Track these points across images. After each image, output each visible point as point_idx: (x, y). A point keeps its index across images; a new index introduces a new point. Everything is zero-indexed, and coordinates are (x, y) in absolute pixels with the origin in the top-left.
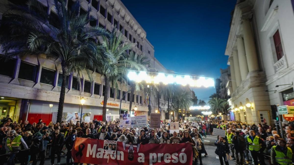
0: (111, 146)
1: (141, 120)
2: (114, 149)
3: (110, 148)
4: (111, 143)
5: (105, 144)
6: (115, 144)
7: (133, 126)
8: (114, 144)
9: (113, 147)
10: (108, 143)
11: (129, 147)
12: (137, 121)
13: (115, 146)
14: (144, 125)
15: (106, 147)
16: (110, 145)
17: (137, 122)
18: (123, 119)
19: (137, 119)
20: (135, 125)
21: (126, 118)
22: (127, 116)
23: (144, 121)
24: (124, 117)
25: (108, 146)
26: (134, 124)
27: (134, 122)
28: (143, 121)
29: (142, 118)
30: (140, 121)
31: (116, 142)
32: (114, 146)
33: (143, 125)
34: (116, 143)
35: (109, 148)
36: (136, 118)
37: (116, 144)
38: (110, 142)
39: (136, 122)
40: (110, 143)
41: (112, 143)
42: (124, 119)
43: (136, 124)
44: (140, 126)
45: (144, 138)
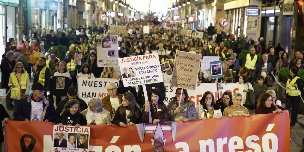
0: (76, 139)
1: (145, 65)
2: (83, 144)
3: (72, 144)
4: (73, 132)
5: (57, 134)
6: (86, 133)
7: (128, 81)
8: (83, 135)
9: (81, 141)
10: (64, 132)
11: (152, 133)
12: (137, 69)
13: (85, 138)
14: (154, 76)
15: (60, 143)
16: (72, 137)
17: (137, 72)
18: (103, 47)
19: (136, 63)
20: (132, 79)
21: (108, 44)
22: (110, 40)
23: (154, 68)
24: (105, 43)
25: (67, 139)
26: (129, 76)
27: (129, 73)
28: (151, 67)
29: (147, 60)
30: (143, 68)
31: (86, 128)
32: (82, 137)
33: (152, 78)
34: (88, 131)
35: (69, 144)
36: (133, 62)
37: (88, 135)
38: (70, 129)
39: (133, 72)
40: (70, 132)
41: (76, 132)
42: (104, 45)
43: (133, 76)
44: (145, 79)
45: (158, 110)
